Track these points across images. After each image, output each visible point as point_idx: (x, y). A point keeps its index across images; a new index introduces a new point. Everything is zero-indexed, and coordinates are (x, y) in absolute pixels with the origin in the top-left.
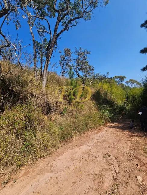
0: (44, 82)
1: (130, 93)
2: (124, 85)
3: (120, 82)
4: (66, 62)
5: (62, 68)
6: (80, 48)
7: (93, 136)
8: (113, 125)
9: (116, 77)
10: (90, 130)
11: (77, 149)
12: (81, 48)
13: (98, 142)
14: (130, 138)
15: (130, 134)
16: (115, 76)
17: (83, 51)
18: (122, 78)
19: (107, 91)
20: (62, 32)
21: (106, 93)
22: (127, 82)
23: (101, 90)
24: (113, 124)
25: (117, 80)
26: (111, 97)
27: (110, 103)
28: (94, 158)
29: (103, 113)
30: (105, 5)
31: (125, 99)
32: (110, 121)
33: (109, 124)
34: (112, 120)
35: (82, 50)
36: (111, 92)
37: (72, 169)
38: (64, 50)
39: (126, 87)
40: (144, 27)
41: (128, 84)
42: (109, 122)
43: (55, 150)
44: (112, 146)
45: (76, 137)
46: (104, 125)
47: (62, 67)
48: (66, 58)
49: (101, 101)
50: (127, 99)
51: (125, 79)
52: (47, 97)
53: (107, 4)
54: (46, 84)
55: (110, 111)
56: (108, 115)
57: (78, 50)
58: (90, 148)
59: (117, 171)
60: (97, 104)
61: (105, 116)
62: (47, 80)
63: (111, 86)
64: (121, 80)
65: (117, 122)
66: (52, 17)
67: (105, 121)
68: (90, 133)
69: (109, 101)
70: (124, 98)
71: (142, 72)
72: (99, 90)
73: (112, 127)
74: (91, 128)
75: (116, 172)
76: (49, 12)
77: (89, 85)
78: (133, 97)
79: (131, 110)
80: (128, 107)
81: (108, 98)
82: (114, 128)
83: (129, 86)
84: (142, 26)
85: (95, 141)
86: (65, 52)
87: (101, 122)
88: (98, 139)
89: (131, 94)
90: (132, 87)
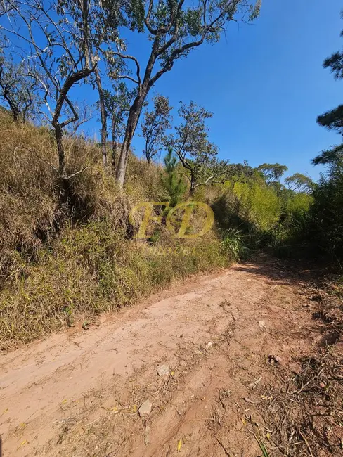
0: (121, 179)
1: (291, 205)
2: (280, 186)
3: (273, 180)
4: (157, 128)
5: (147, 142)
6: (192, 104)
7: (206, 282)
8: (244, 267)
9: (265, 167)
10: (201, 273)
11: (179, 297)
12: (194, 104)
13: (213, 290)
14: (266, 286)
15: (269, 281)
16: (264, 164)
17: (197, 109)
18: (278, 170)
19: (241, 198)
20: (159, 75)
21: (239, 204)
22: (289, 180)
23: (228, 195)
24: (245, 264)
25: (268, 173)
26: (247, 212)
27: (244, 226)
28: (206, 306)
29: (227, 245)
30: (252, 19)
31: (277, 219)
32: (239, 260)
33: (237, 266)
34: (243, 258)
35: (195, 108)
36: (250, 202)
37: (175, 316)
38: (154, 98)
39: (285, 190)
40: (329, 68)
41: (291, 185)
42: (237, 261)
43: (143, 297)
44: (236, 294)
45: (176, 282)
46: (227, 266)
47: (148, 138)
48: (156, 120)
49: (226, 220)
50: (283, 218)
51: (285, 172)
52: (128, 208)
53: (256, 16)
54: (125, 183)
55: (241, 242)
56: (236, 249)
57: (186, 107)
58: (200, 296)
59: (236, 319)
60: (217, 226)
61: (231, 249)
62: (126, 175)
63: (252, 187)
64: (276, 174)
65: (252, 262)
66: (136, 30)
67: (230, 258)
68: (201, 278)
69: (243, 221)
70: (275, 217)
71: (313, 165)
72: (224, 196)
73: (242, 270)
74: (203, 269)
75: (234, 319)
76: (129, 16)
77: (205, 185)
78: (295, 214)
79: (286, 242)
80: (281, 235)
81: (242, 214)
82: (244, 272)
83: (292, 189)
84: (327, 63)
85: (209, 288)
86: (157, 106)
87: (222, 260)
88: (214, 286)
89: (293, 208)
90: (297, 191)
